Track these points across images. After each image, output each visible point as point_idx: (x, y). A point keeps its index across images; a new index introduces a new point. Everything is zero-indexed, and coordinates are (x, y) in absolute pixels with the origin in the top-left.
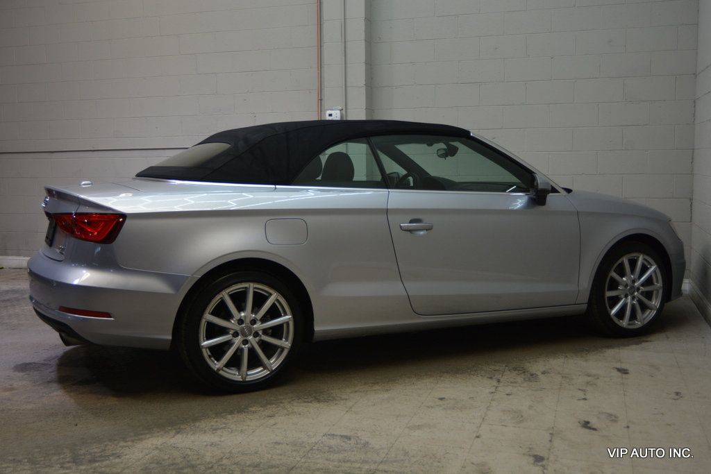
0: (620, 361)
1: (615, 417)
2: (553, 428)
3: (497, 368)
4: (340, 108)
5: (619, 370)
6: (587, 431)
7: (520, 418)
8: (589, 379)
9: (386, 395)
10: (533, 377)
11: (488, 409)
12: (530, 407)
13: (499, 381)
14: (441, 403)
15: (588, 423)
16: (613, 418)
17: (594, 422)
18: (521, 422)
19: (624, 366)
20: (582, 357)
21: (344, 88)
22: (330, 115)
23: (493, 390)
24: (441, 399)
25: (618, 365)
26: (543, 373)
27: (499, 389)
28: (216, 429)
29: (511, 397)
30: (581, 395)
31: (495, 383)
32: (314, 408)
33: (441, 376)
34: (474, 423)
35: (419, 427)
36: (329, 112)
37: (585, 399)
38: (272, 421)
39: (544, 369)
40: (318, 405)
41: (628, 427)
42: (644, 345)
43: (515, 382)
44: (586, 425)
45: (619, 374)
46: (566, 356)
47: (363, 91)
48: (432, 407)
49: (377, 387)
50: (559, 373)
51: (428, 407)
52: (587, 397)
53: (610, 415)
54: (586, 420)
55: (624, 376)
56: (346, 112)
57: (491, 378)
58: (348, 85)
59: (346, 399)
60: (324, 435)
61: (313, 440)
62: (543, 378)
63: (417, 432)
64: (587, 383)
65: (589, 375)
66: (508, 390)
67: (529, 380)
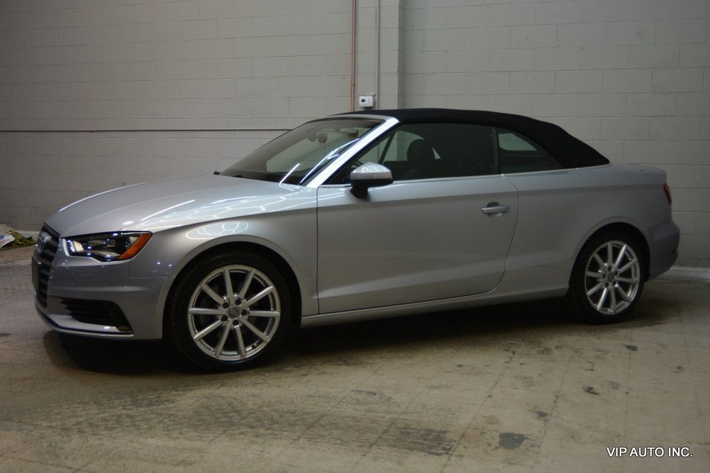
0: (631, 339)
1: (617, 385)
2: (559, 391)
3: (514, 342)
4: (373, 94)
5: (628, 347)
6: (590, 395)
7: (529, 383)
8: (598, 353)
9: (409, 362)
10: (546, 351)
11: (501, 375)
12: (540, 375)
13: (514, 353)
14: (458, 369)
15: (591, 388)
16: (615, 386)
17: (597, 388)
18: (530, 386)
19: (633, 344)
20: (595, 335)
22: (363, 100)
23: (508, 360)
24: (459, 366)
25: (629, 343)
26: (557, 347)
27: (514, 359)
28: (257, 384)
29: (523, 366)
30: (589, 366)
31: (511, 355)
32: (343, 369)
33: (460, 348)
34: (487, 386)
35: (437, 387)
36: (361, 97)
37: (592, 370)
38: (305, 379)
39: (558, 344)
40: (346, 367)
41: (627, 393)
42: (657, 326)
43: (530, 355)
44: (590, 390)
45: (628, 351)
46: (581, 335)
47: (396, 77)
48: (451, 372)
50: (571, 348)
51: (447, 372)
52: (593, 368)
53: (613, 383)
54: (590, 386)
55: (632, 352)
56: (379, 98)
57: (507, 350)
59: (372, 364)
60: (352, 391)
61: (342, 395)
62: (556, 352)
63: (436, 392)
64: (597, 357)
65: (599, 350)
66: (522, 360)
67: (543, 353)
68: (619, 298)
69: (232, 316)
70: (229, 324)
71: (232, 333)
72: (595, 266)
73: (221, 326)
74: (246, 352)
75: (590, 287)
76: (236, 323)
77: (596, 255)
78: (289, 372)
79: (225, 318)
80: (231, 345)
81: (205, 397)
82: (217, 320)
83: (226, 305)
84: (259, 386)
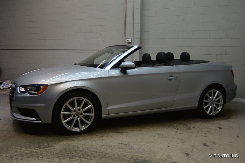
0: (220, 125)
1: (215, 143)
2: (194, 145)
3: (177, 125)
4: (131, 38)
5: (219, 128)
6: (205, 146)
7: (183, 141)
9: (140, 132)
10: (189, 129)
11: (173, 138)
12: (187, 138)
13: (178, 129)
14: (158, 135)
15: (206, 144)
16: (214, 143)
17: (208, 144)
18: (183, 142)
19: (220, 126)
20: (207, 123)
21: (133, 31)
22: (128, 40)
23: (175, 132)
24: (158, 134)
25: (219, 126)
26: (193, 127)
27: (178, 132)
29: (181, 135)
30: (205, 135)
31: (176, 130)
32: (116, 135)
33: (159, 127)
34: (168, 142)
35: (149, 143)
36: (127, 39)
37: (206, 136)
38: (102, 138)
39: (194, 126)
40: (117, 134)
41: (219, 146)
42: (229, 120)
43: (184, 130)
44: (205, 145)
45: (219, 129)
46: (202, 123)
47: (139, 32)
48: (155, 136)
49: (137, 129)
50: (198, 128)
51: (153, 136)
53: (214, 142)
54: (205, 143)
55: (220, 130)
56: (133, 39)
57: (175, 128)
58: (134, 30)
59: (127, 133)
60: (118, 144)
61: (115, 145)
62: (193, 129)
63: (149, 144)
64: (207, 131)
65: (208, 129)
66: (180, 132)
67: (188, 129)
68: (215, 109)
69: (77, 115)
70: (76, 118)
71: (77, 121)
72: (207, 98)
73: (73, 118)
74: (82, 128)
75: (205, 106)
76: (78, 117)
77: (207, 94)
78: (97, 135)
79: (74, 116)
80: (76, 125)
81: (65, 145)
82: (71, 116)
83: (75, 111)
84: (85, 141)
